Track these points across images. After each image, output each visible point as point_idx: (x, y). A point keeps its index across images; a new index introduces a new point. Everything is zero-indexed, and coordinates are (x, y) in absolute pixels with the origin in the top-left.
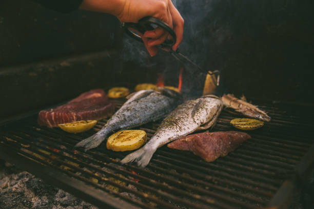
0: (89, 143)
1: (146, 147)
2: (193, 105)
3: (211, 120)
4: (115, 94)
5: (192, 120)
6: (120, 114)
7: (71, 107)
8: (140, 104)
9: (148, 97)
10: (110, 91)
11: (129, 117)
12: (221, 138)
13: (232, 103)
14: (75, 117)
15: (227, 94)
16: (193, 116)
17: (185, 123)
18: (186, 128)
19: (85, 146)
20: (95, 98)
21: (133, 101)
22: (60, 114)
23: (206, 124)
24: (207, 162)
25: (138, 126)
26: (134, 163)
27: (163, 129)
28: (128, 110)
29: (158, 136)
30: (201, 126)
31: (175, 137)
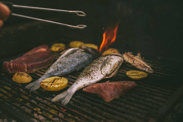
0: (33, 86)
1: (69, 90)
2: (103, 61)
3: (114, 72)
4: (55, 49)
5: (100, 72)
6: (55, 65)
7: (25, 60)
8: (69, 59)
9: (75, 54)
10: (52, 46)
11: (60, 68)
12: (116, 87)
13: (129, 59)
14: (26, 67)
15: (127, 52)
16: (101, 69)
17: (96, 74)
18: (96, 77)
19: (30, 88)
20: (41, 52)
21: (64, 57)
22: (16, 65)
23: (110, 74)
24: (105, 102)
25: (66, 74)
26: (60, 101)
27: (81, 78)
28: (61, 63)
29: (77, 83)
30: (106, 76)
31: (88, 84)
